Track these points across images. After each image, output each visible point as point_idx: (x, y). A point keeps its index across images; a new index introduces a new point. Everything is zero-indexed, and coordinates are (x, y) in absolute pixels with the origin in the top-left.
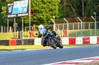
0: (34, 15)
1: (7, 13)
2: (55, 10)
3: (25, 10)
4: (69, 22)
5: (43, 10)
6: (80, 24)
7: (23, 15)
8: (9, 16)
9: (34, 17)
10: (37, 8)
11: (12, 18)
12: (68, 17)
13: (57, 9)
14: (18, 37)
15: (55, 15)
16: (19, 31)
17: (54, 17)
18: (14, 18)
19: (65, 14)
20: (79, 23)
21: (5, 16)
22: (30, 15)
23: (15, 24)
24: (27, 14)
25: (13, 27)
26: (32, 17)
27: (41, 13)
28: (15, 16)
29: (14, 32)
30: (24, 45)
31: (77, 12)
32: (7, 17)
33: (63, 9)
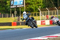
0: (28, 6)
1: (10, 5)
2: (41, 2)
3: (22, 3)
4: (50, 10)
5: (33, 3)
6: (57, 12)
7: (20, 6)
8: (11, 7)
9: (27, 7)
10: (29, 2)
11: (13, 8)
12: (49, 7)
13: (42, 2)
14: (17, 20)
15: (40, 6)
16: (18, 16)
17: (40, 7)
18: (14, 8)
19: (47, 5)
20: (55, 11)
21: (9, 7)
22: (25, 6)
23: (15, 12)
24: (23, 6)
25: (14, 14)
26: (26, 7)
27: (32, 4)
28: (15, 7)
29: (14, 17)
30: (21, 25)
31: (54, 3)
32: (10, 8)
33: (45, 2)
